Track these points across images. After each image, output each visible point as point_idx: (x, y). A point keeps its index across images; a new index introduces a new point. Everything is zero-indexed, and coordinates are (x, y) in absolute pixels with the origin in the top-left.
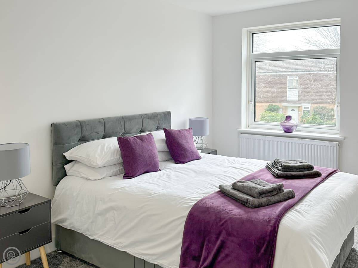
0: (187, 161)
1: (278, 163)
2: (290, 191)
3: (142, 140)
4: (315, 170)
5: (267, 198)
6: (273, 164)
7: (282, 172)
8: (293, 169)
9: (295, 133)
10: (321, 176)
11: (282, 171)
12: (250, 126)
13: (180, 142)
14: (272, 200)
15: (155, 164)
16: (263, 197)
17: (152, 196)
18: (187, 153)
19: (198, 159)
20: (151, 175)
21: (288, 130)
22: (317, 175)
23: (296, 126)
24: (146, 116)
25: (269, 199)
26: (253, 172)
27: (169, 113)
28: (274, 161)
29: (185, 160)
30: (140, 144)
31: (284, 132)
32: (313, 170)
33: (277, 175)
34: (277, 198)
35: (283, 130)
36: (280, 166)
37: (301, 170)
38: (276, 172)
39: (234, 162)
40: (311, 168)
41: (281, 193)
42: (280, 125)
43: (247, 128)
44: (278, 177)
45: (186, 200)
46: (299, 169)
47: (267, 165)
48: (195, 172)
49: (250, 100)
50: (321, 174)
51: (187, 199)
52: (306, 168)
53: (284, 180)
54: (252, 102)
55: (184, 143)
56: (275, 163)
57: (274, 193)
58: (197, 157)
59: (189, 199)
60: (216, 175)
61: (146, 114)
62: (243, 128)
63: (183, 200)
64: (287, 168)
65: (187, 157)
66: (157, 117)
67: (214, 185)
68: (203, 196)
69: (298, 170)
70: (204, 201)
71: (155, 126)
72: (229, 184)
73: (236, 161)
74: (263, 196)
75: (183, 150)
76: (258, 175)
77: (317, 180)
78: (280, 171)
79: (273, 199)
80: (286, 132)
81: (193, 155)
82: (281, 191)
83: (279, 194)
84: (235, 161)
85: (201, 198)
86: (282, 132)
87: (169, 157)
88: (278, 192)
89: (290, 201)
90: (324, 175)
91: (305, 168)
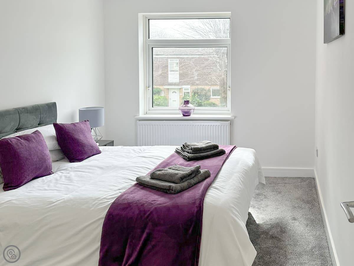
0: (86, 157)
1: (187, 146)
2: (206, 171)
3: (28, 141)
4: (220, 148)
5: (188, 181)
6: (183, 148)
7: (192, 155)
8: (202, 150)
9: (192, 116)
10: (225, 153)
11: (193, 154)
12: (148, 112)
13: (76, 137)
14: (192, 183)
15: (47, 167)
16: (184, 182)
17: (55, 204)
18: (86, 149)
19: (98, 153)
20: (43, 181)
21: (186, 114)
22: (222, 152)
23: (194, 109)
24: (23, 110)
25: (189, 182)
26: (164, 158)
27: (54, 104)
28: (183, 145)
29: (83, 157)
30: (26, 146)
31: (183, 116)
32: (218, 149)
33: (189, 158)
34: (195, 180)
35: (181, 114)
36: (189, 149)
37: (208, 150)
38: (187, 155)
39: (140, 151)
40: (216, 147)
41: (199, 175)
42: (179, 109)
43: (145, 115)
44: (190, 159)
45: (100, 200)
47: (176, 150)
48: (101, 168)
49: (148, 86)
50: (225, 152)
51: (102, 199)
52: (213, 148)
53: (196, 162)
54: (150, 88)
55: (81, 137)
56: (184, 147)
57: (193, 175)
58: (97, 152)
59: (105, 198)
60: (127, 168)
61: (23, 108)
62: (141, 115)
63: (96, 202)
64: (196, 150)
65: (86, 153)
66: (39, 110)
67: (129, 178)
68: (120, 192)
69: (206, 151)
70: (124, 197)
71: (36, 121)
72: (145, 175)
73: (142, 150)
74: (184, 180)
75: (80, 145)
76: (170, 160)
77: (223, 157)
78: (190, 154)
79: (193, 181)
80: (184, 115)
81: (92, 150)
82: (199, 173)
83: (197, 176)
84: (141, 150)
85: (119, 195)
87: (61, 156)
88: (196, 174)
89: (208, 180)
90: (227, 151)
91: (211, 148)
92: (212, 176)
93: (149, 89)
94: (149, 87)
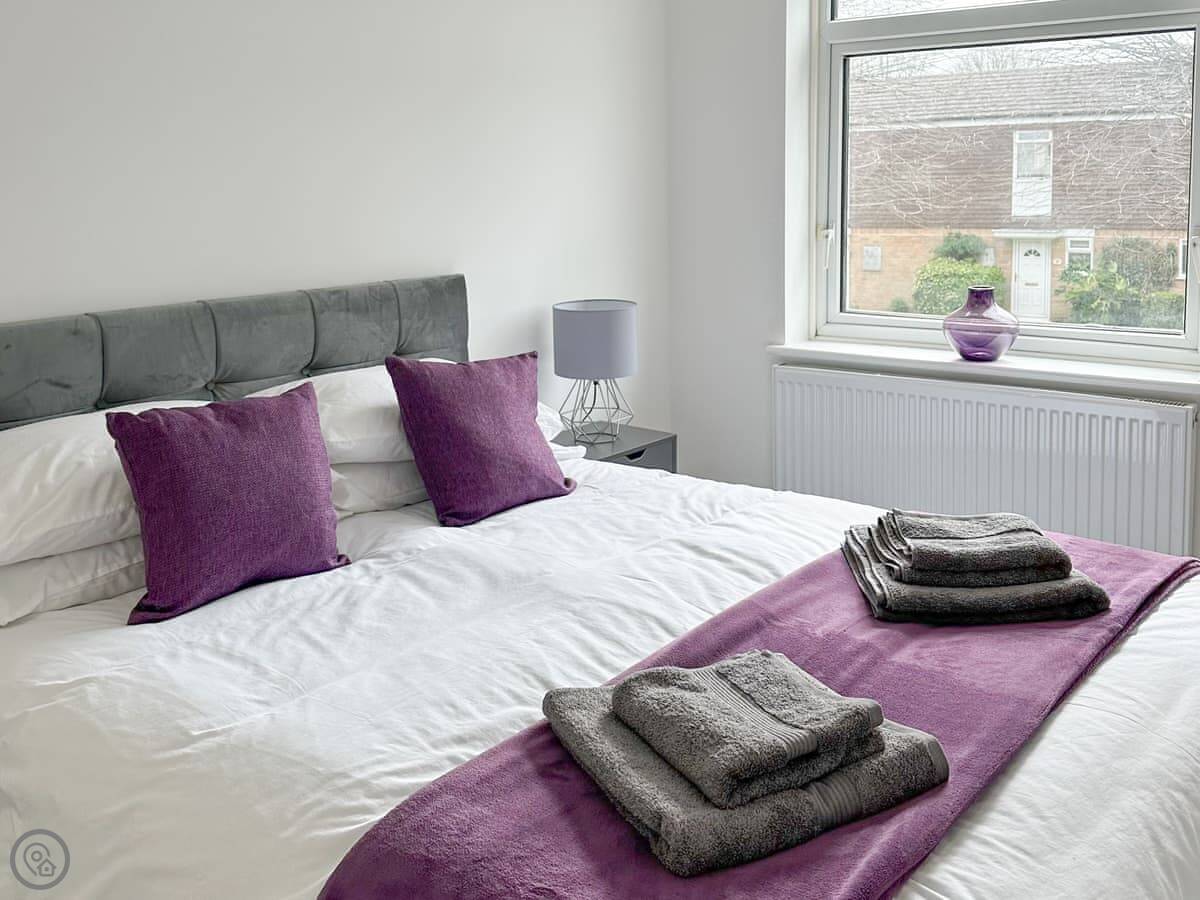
0: (492, 509)
1: (895, 533)
4: (1078, 575)
5: (777, 800)
6: (875, 535)
7: (906, 590)
8: (963, 573)
9: (1008, 362)
10: (1107, 610)
11: (911, 582)
12: (826, 329)
13: (464, 420)
14: (807, 816)
16: (751, 802)
18: (495, 474)
21: (978, 350)
22: (1087, 605)
23: (1014, 332)
24: (333, 297)
25: (785, 811)
26: (777, 574)
27: (457, 285)
28: (880, 520)
29: (481, 506)
31: (960, 357)
32: (1066, 576)
33: (883, 603)
34: (836, 797)
36: (901, 551)
37: (1004, 575)
38: (880, 586)
39: (707, 512)
40: (1054, 565)
41: (865, 764)
42: (944, 328)
43: (810, 339)
44: (885, 613)
46: (997, 571)
47: (847, 543)
48: (491, 579)
49: (823, 221)
50: (1107, 601)
52: (1033, 567)
53: (915, 635)
54: (831, 232)
56: (887, 531)
58: (547, 488)
60: (577, 606)
61: (335, 292)
62: (794, 340)
64: (932, 569)
65: (492, 492)
66: (394, 302)
69: (989, 579)
73: (718, 509)
75: (472, 456)
77: (1083, 636)
78: (899, 579)
81: (522, 479)
82: (870, 749)
83: (853, 771)
84: (711, 506)
86: (951, 357)
88: (848, 754)
89: (908, 820)
90: (1120, 603)
91: (1024, 568)
92: (956, 789)
93: (827, 237)
94: (827, 228)
